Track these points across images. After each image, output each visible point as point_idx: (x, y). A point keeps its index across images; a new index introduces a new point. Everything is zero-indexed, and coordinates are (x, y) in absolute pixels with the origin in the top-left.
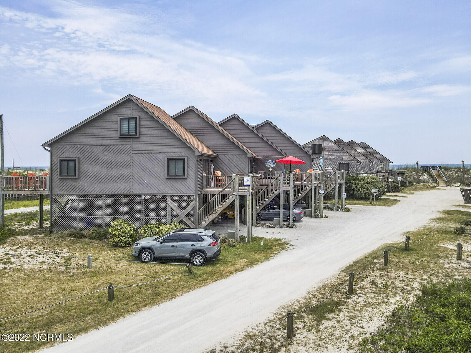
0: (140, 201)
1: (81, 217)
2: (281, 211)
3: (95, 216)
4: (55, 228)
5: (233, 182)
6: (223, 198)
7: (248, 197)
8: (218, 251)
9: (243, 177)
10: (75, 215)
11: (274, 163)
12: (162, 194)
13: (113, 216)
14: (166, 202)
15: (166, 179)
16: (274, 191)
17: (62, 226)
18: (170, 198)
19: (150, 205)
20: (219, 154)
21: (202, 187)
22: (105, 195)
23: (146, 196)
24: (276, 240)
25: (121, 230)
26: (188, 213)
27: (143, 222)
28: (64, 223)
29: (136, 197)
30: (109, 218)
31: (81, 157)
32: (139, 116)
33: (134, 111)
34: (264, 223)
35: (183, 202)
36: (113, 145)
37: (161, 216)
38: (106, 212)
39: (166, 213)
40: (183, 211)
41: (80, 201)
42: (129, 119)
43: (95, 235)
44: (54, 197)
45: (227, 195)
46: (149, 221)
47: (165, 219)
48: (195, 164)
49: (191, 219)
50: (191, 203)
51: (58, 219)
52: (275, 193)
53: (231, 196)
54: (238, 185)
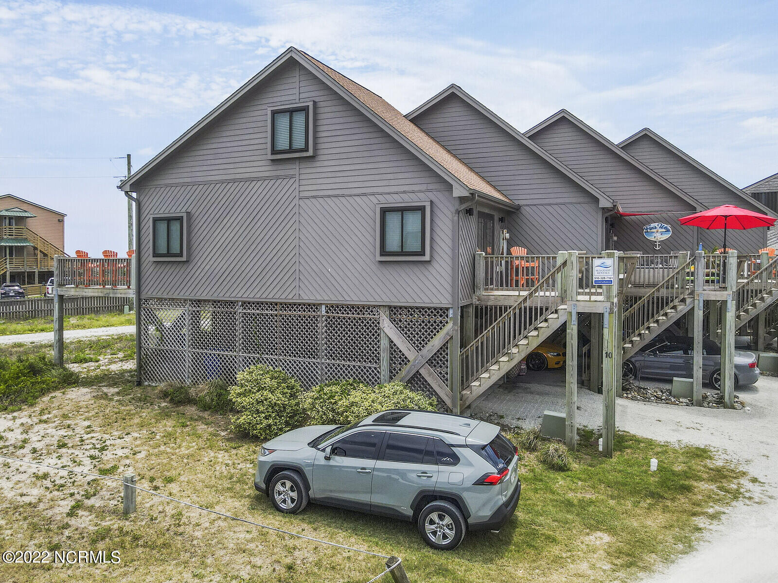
0: (317, 320)
1: (194, 354)
2: (698, 357)
3: (222, 353)
4: (147, 374)
5: (560, 274)
6: (531, 318)
7: (606, 316)
8: (506, 504)
9: (593, 258)
10: (182, 347)
11: (668, 231)
12: (368, 303)
13: (258, 355)
14: (378, 323)
15: (377, 264)
16: (676, 302)
17: (159, 371)
18: (388, 313)
19: (339, 330)
20: (521, 203)
21: (474, 287)
22: (242, 301)
23: (331, 307)
24: (698, 456)
25: (258, 396)
26: (432, 357)
27: (324, 373)
28: (161, 363)
29: (307, 308)
30: (250, 358)
31: (193, 212)
32: (314, 101)
33: (302, 90)
34: (644, 389)
35: (420, 325)
36: (258, 179)
37: (365, 361)
38: (243, 344)
39: (378, 353)
40: (420, 350)
41: (192, 314)
42: (292, 112)
43: (212, 400)
44: (144, 304)
45: (541, 309)
46: (336, 371)
47: (375, 368)
48: (453, 221)
49: (441, 373)
50: (441, 329)
51: (152, 355)
52: (680, 308)
53: (553, 313)
54: (575, 282)
